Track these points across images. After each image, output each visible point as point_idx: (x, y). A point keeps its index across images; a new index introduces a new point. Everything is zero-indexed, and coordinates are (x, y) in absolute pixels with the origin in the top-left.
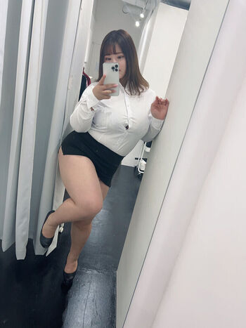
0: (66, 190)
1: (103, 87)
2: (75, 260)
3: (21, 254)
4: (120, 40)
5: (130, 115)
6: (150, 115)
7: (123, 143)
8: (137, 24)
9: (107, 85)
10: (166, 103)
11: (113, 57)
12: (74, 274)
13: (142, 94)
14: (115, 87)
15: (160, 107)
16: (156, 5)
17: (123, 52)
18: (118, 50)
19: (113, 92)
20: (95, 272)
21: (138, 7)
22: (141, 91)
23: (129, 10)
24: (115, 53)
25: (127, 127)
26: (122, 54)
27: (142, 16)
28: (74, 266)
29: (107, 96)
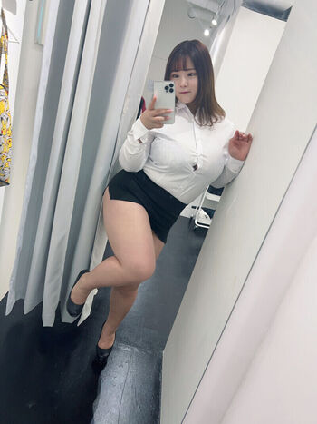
0: (108, 243)
1: (153, 112)
2: (112, 333)
3: (48, 320)
4: (193, 54)
5: (200, 152)
6: (226, 153)
7: (188, 187)
8: (207, 33)
9: (159, 110)
10: (249, 138)
11: (183, 74)
12: (110, 350)
13: (215, 125)
14: (169, 113)
15: (240, 143)
16: (235, 10)
17: (196, 69)
18: (190, 65)
19: (166, 119)
20: (136, 350)
21: (210, 11)
22: (214, 120)
23: (195, 14)
24: (185, 69)
25: (195, 167)
26: (193, 71)
27: (214, 22)
28: (110, 340)
29: (160, 124)
